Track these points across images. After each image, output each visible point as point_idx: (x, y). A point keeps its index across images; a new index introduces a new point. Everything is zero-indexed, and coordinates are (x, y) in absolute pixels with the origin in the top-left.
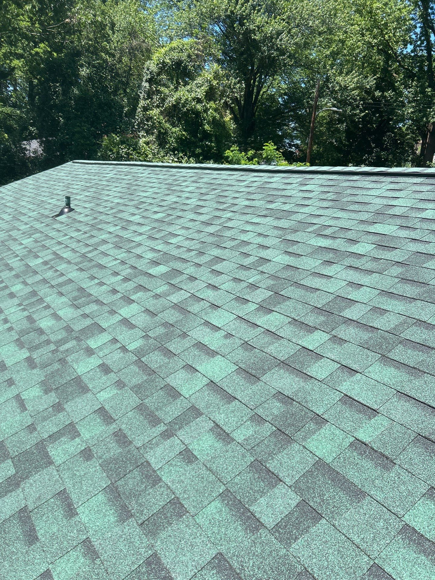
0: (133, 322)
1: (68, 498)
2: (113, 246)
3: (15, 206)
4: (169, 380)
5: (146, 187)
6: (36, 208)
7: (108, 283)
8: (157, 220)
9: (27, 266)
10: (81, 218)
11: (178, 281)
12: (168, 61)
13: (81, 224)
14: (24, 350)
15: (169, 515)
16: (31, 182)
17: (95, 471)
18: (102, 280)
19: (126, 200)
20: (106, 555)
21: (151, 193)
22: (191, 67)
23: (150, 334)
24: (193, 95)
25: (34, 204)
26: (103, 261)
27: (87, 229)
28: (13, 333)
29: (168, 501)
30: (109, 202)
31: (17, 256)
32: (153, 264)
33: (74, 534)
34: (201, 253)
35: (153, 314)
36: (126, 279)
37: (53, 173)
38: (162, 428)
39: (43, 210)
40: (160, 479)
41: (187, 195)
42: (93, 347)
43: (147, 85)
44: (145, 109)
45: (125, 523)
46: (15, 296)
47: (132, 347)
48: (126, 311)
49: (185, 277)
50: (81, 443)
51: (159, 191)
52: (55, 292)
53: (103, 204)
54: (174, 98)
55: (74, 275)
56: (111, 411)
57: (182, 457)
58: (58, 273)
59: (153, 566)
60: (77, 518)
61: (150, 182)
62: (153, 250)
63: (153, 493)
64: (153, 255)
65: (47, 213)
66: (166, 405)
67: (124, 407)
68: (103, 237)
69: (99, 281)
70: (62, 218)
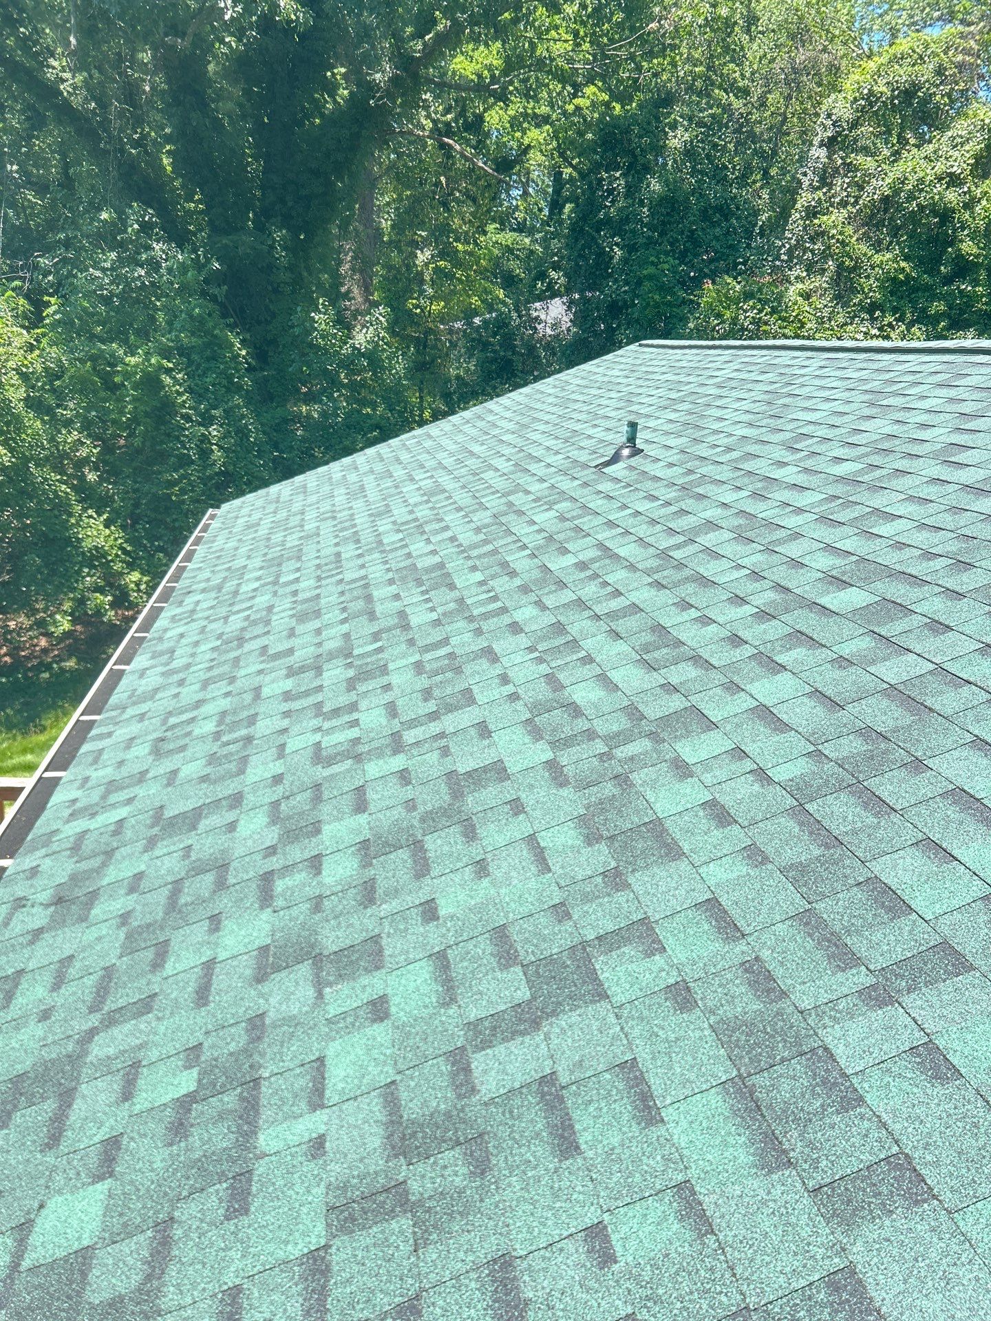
0: (784, 717)
1: (640, 1080)
2: (732, 535)
3: (520, 442)
4: (878, 868)
5: (814, 401)
6: (561, 446)
7: (721, 619)
8: (841, 479)
9: (545, 569)
10: (657, 470)
11: (899, 629)
12: (884, 89)
13: (659, 484)
14: (542, 745)
15: (884, 1190)
16: (551, 391)
17: (701, 1038)
18: (706, 612)
19: (764, 430)
20: (731, 1234)
21: (826, 413)
22: (943, 96)
23: (827, 749)
24: (940, 167)
25: (557, 438)
26: (709, 569)
27: (672, 494)
28: (519, 705)
29: (883, 1156)
30: (722, 435)
31: (524, 547)
32: (831, 583)
33: (657, 1162)
34: (965, 566)
35: (834, 705)
36: (764, 615)
37: (597, 370)
38: (861, 978)
39: (576, 452)
40: (861, 1100)
41: (923, 418)
42: (691, 760)
43: (822, 153)
44: (812, 213)
45: (775, 1177)
46: (522, 630)
47: (781, 773)
48: (766, 689)
49: (916, 620)
50: (666, 968)
51: (846, 409)
52: (603, 629)
53: (710, 439)
54: (888, 181)
55: (643, 595)
56: (734, 912)
57: (918, 1060)
58: (609, 589)
59: (845, 1296)
60: (661, 1130)
61: (823, 388)
62: (829, 548)
63: (843, 1126)
64: (831, 563)
65: (583, 457)
66: (871, 926)
67: (765, 910)
68: (708, 514)
69: (700, 614)
70: (615, 470)
